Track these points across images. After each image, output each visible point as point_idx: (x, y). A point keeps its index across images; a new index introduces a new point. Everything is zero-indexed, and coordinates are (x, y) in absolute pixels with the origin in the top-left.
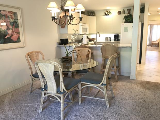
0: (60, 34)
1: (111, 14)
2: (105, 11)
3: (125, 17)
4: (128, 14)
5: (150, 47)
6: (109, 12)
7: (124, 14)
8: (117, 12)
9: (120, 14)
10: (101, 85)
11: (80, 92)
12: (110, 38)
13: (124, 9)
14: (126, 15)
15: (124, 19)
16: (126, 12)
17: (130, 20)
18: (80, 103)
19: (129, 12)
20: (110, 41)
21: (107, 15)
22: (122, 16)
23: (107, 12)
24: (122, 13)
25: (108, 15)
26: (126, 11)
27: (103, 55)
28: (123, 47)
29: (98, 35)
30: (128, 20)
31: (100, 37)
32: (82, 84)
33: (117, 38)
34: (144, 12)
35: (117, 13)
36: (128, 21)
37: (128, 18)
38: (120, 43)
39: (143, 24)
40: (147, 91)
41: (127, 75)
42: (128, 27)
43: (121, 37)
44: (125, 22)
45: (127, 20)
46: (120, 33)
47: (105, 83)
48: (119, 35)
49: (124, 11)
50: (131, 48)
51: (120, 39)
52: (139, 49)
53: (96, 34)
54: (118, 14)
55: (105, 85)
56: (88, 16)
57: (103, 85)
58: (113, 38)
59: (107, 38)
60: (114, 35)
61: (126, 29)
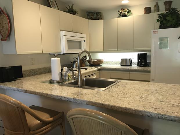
0: (4, 56)
1: (131, 13)
2: (119, 9)
3: (161, 16)
4: (166, 10)
6: (128, 10)
7: (158, 11)
8: (144, 9)
9: (150, 13)
12: (130, 60)
13: (157, 3)
15: (158, 20)
17: (172, 21)
19: (168, 7)
20: (131, 65)
21: (123, 16)
22: (155, 16)
23: (124, 10)
24: (153, 10)
25: (126, 16)
30: (169, 21)
33: (144, 60)
36: (169, 24)
37: (167, 18)
42: (167, 38)
44: (160, 28)
45: (164, 22)
46: (150, 51)
48: (148, 53)
49: (157, 5)
51: (150, 63)
54: (145, 13)
56: (88, 19)
58: (135, 60)
59: (124, 61)
60: (138, 54)
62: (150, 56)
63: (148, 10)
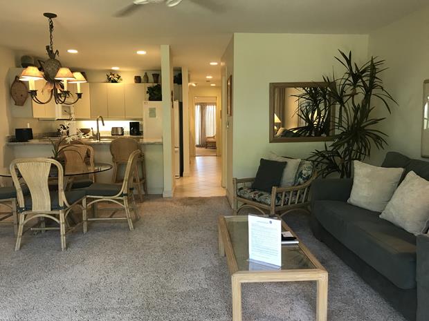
0: (13, 119)
1: (122, 80)
2: (109, 74)
3: (149, 88)
4: (155, 82)
5: (203, 149)
6: (118, 75)
7: (147, 82)
8: (134, 77)
9: (140, 82)
10: (120, 196)
11: (84, 212)
12: (122, 129)
13: (146, 73)
14: (150, 85)
15: (147, 92)
16: (149, 79)
18: (85, 230)
19: (156, 80)
20: (123, 134)
21: (113, 82)
22: (144, 87)
23: (114, 75)
24: (143, 80)
25: (116, 82)
26: (151, 78)
27: (114, 158)
28: (148, 144)
29: (100, 122)
30: (155, 94)
31: (104, 125)
32: (87, 199)
33: (136, 128)
34: (181, 83)
35: (132, 80)
37: (154, 92)
38: (142, 138)
39: (181, 105)
40: (188, 208)
41: (159, 192)
42: (155, 109)
43: (144, 126)
44: (150, 99)
45: (152, 94)
46: (142, 120)
47: (125, 192)
48: (140, 122)
49: (146, 76)
50: (161, 144)
51: (142, 132)
52: (178, 149)
53: (97, 121)
54: (136, 82)
55: (125, 195)
57: (121, 196)
58: (127, 129)
59: (115, 130)
60: (130, 123)
61: (152, 112)
62: (142, 126)
63: (138, 79)
